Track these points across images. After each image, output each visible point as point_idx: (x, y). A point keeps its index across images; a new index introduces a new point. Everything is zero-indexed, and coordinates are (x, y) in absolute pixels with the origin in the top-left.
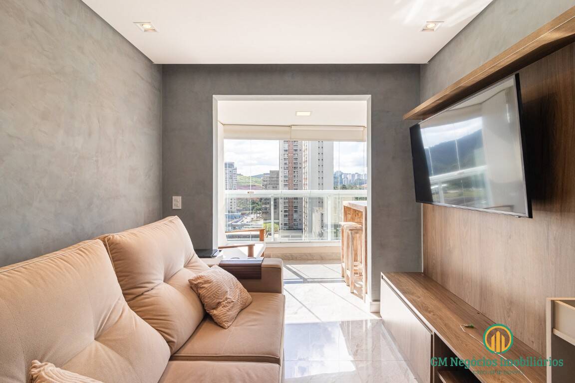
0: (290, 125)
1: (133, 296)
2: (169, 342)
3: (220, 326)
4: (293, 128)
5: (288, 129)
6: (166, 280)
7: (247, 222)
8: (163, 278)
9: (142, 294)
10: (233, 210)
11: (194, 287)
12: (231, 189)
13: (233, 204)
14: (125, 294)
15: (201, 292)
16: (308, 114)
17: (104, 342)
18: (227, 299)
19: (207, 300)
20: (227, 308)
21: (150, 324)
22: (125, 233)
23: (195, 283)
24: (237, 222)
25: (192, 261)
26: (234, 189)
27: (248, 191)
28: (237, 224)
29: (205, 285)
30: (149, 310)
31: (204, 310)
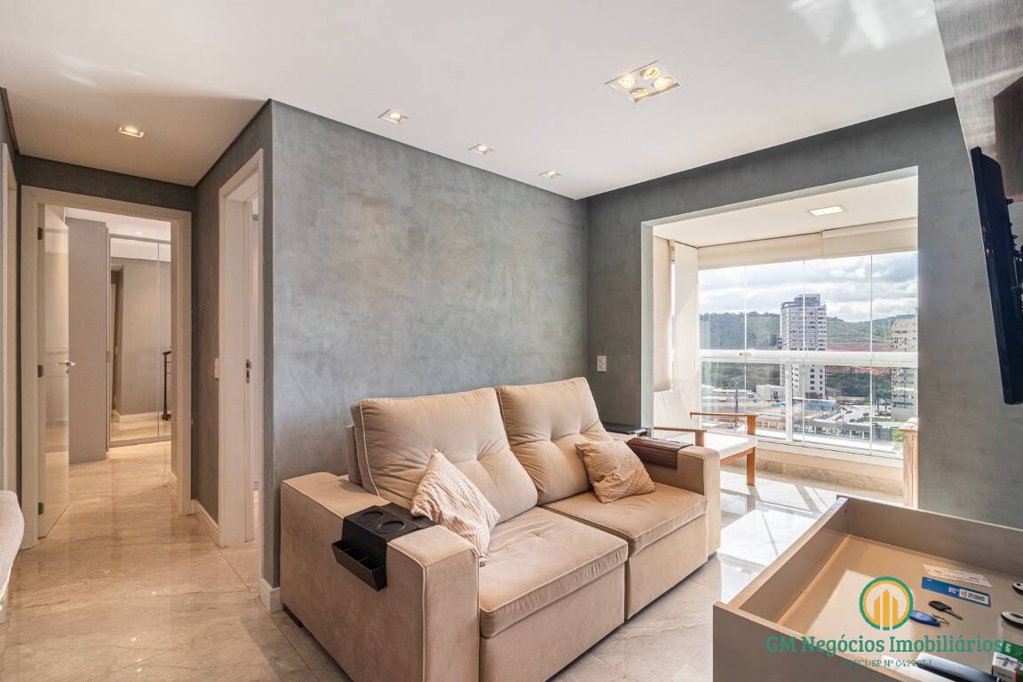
0: (819, 229)
1: (516, 443)
2: (539, 490)
3: (598, 499)
4: (825, 235)
5: (818, 236)
6: (553, 439)
7: (852, 421)
8: (549, 436)
9: (524, 443)
10: (817, 391)
11: (580, 453)
12: (813, 349)
13: (817, 380)
14: (510, 440)
15: (587, 460)
16: (837, 209)
17: (484, 465)
18: (613, 474)
19: (590, 470)
20: (610, 484)
21: (527, 470)
22: (516, 387)
23: (581, 449)
24: (827, 417)
25: (592, 429)
26: (820, 349)
27: (741, 351)
28: (824, 421)
29: (592, 454)
30: (527, 458)
31: (589, 481)
